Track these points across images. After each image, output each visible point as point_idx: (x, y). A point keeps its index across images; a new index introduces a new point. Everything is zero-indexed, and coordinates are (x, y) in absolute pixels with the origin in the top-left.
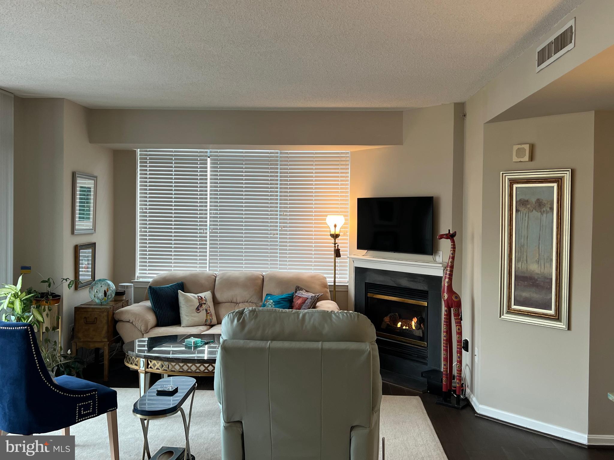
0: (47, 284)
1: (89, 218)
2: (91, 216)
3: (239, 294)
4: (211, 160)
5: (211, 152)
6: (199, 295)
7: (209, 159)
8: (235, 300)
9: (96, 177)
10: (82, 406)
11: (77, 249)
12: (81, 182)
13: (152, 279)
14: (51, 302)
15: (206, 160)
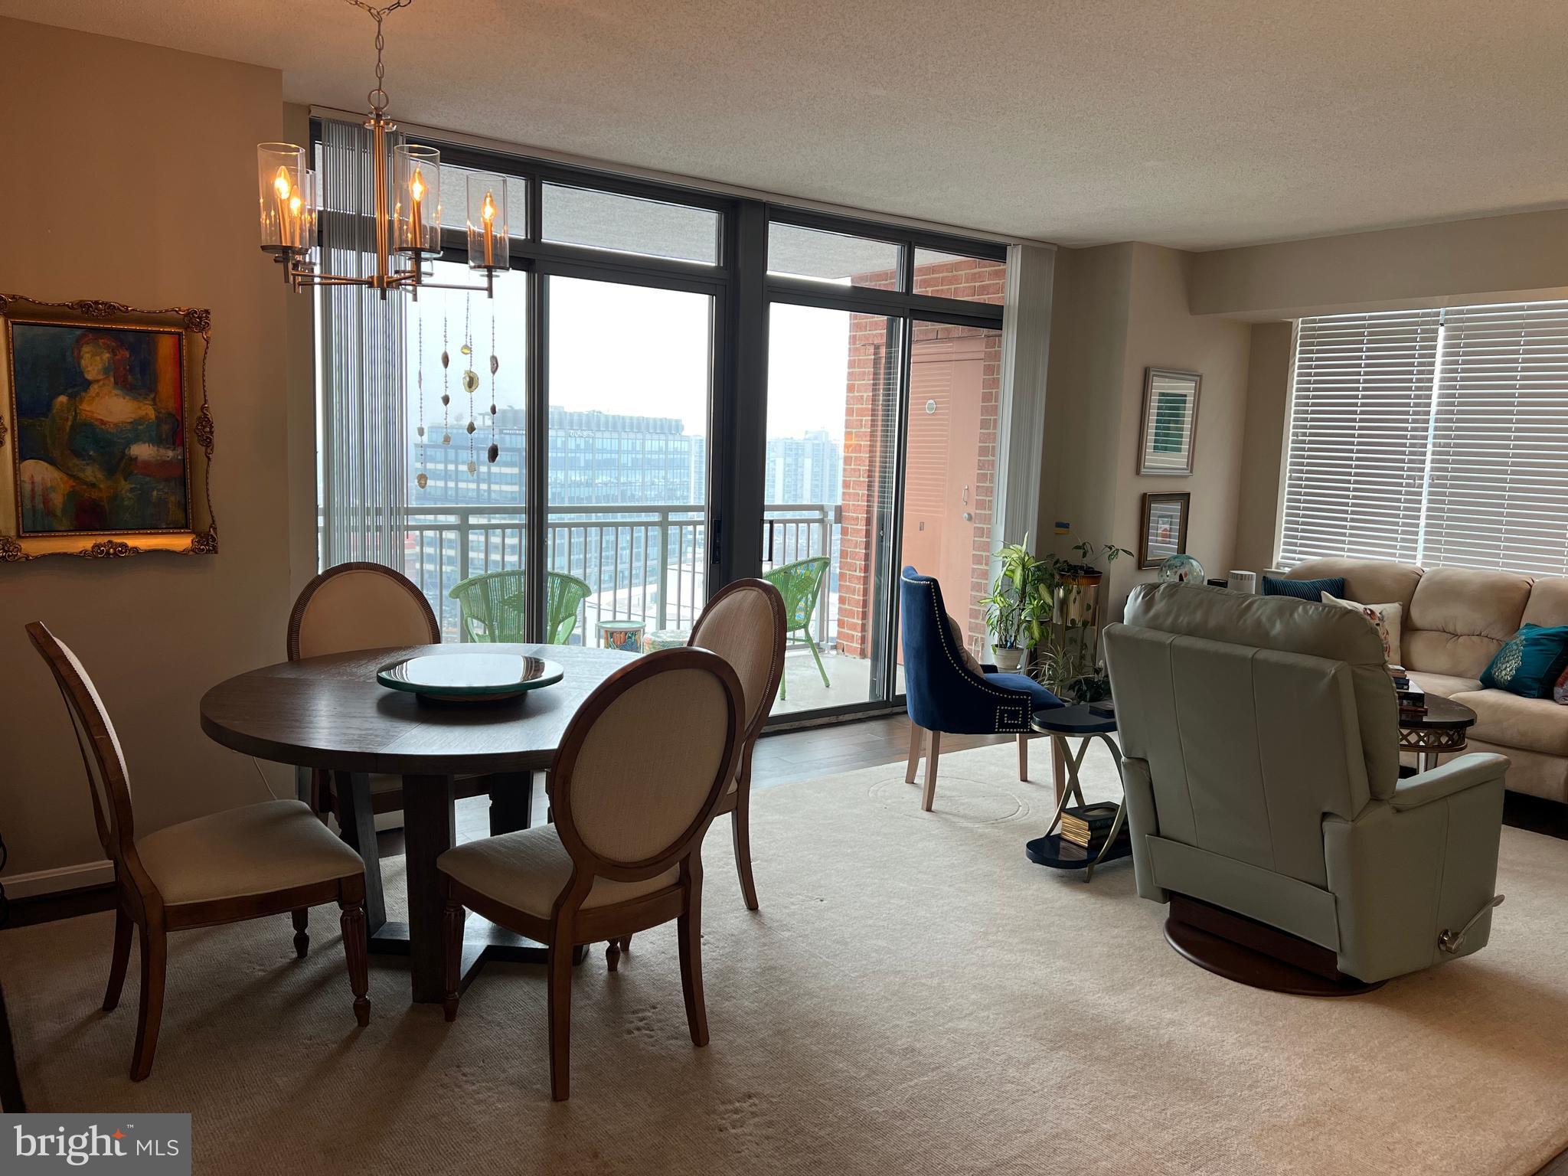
0: (1082, 551)
1: (1179, 450)
2: (1185, 447)
3: (1461, 616)
4: (1448, 330)
5: (1447, 313)
6: (1372, 607)
7: (1442, 331)
8: (1451, 628)
9: (1201, 376)
10: (1006, 711)
11: (1146, 502)
12: (1161, 386)
13: (1289, 569)
14: (1084, 581)
15: (1436, 331)
